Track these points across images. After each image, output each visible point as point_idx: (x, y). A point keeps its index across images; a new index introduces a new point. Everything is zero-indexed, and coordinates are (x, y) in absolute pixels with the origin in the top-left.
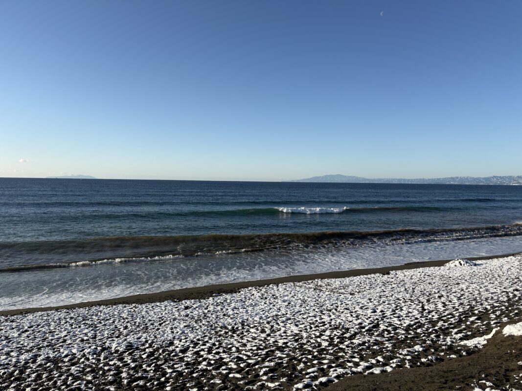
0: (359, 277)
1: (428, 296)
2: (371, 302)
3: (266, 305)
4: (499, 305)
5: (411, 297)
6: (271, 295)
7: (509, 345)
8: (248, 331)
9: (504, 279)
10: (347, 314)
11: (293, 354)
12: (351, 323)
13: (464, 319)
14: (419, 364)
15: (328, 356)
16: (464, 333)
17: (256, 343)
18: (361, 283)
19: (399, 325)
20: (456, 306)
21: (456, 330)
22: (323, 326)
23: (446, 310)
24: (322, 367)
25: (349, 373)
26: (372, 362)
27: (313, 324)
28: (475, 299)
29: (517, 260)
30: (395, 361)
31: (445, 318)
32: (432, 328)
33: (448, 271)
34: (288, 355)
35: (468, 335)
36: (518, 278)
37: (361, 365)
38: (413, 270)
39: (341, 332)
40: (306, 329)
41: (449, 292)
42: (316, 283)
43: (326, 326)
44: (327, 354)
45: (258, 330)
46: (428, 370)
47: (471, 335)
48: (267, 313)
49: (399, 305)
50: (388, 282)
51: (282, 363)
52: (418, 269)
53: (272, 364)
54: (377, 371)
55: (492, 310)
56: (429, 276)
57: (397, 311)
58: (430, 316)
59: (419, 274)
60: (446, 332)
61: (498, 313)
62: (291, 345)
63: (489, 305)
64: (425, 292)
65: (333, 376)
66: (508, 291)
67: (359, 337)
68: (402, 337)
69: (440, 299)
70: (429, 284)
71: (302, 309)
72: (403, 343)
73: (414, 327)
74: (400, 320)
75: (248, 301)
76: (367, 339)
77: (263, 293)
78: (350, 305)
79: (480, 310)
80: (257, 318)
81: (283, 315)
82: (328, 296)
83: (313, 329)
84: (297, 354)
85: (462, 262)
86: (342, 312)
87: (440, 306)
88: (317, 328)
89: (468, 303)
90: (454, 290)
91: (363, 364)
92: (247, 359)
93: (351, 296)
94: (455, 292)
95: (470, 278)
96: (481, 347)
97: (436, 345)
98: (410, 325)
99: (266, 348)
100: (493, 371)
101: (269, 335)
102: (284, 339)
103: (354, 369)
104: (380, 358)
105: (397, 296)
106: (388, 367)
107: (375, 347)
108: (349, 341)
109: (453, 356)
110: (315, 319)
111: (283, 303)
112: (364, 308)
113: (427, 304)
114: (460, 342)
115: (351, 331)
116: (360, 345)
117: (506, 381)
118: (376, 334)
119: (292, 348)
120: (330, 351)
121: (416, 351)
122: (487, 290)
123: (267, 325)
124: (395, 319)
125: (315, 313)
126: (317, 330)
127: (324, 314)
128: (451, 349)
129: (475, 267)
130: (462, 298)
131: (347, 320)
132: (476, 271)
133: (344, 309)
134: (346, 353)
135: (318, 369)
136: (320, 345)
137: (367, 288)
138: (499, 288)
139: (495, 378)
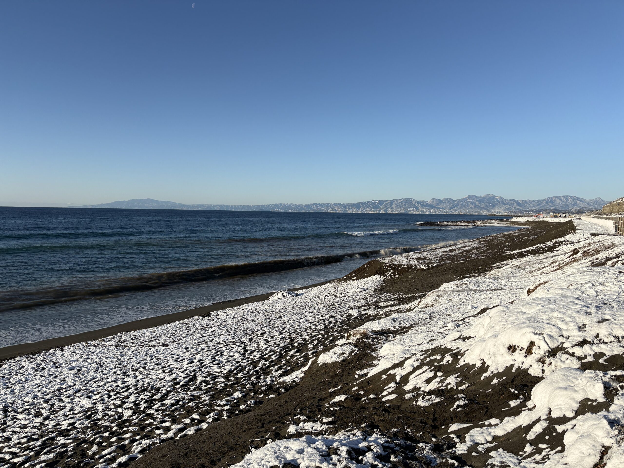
0: (174, 324)
1: (251, 335)
2: (188, 351)
3: (43, 378)
4: (316, 334)
5: (233, 338)
6: (51, 364)
7: (323, 374)
8: (14, 419)
9: (322, 307)
10: (158, 370)
11: (83, 436)
12: (162, 381)
13: (284, 354)
14: (237, 412)
15: (131, 428)
16: (284, 369)
17: (26, 433)
18: (176, 331)
19: (219, 373)
20: (278, 341)
21: (276, 367)
22: (126, 391)
23: (267, 347)
24: (122, 443)
25: (157, 443)
26: (186, 422)
27: (113, 390)
28: (295, 331)
29: (333, 287)
30: (212, 415)
31: (267, 356)
32: (254, 369)
33: (271, 305)
34: (75, 439)
35: (288, 370)
36: (333, 305)
37: (172, 429)
38: (236, 308)
39: (149, 394)
40: (103, 400)
41: (272, 327)
42: (118, 338)
43: (130, 391)
44: (130, 426)
45: (31, 414)
46: (246, 417)
47: (290, 369)
48: (45, 389)
49: (219, 349)
50: (208, 325)
51: (67, 451)
52: (241, 306)
53: (51, 456)
54: (190, 431)
55: (310, 341)
56: (252, 312)
57: (217, 358)
58: (252, 357)
59: (242, 312)
60: (266, 371)
61: (315, 342)
62: (79, 424)
63: (307, 335)
64: (248, 331)
65: (136, 451)
66: (324, 318)
67: (172, 396)
68: (221, 386)
69: (263, 336)
70: (253, 321)
71: (98, 375)
72: (222, 392)
73: (235, 372)
74: (220, 367)
75: (14, 376)
76: (181, 396)
77: (39, 362)
78: (162, 358)
79: (300, 342)
80: (29, 399)
81: (70, 387)
82: (134, 352)
83: (113, 397)
84: (88, 435)
85: (285, 294)
86: (152, 369)
87: (262, 343)
88: (118, 395)
89: (289, 336)
90: (276, 325)
91: (175, 427)
92: (12, 458)
93: (163, 348)
94: (277, 327)
95: (292, 309)
96: (299, 381)
97: (256, 387)
98: (230, 371)
99: (41, 436)
100: (307, 404)
101: (47, 418)
102: (71, 418)
103: (164, 437)
104: (195, 416)
105: (217, 340)
106: (203, 424)
107: (190, 404)
108: (160, 403)
109: (272, 396)
110: (115, 385)
111: (71, 372)
112: (179, 360)
113: (249, 343)
114: (279, 380)
115: (162, 390)
116: (172, 405)
117: (319, 412)
118: (192, 388)
119: (82, 429)
120: (133, 421)
121: (235, 399)
122: (306, 320)
123: (45, 405)
124: (215, 367)
125: (116, 376)
126: (118, 398)
127: (128, 376)
128: (270, 388)
129: (297, 298)
130: (284, 331)
131: (158, 378)
132: (297, 302)
133: (155, 365)
134: (154, 419)
135: (117, 447)
136: (121, 416)
137: (184, 335)
138: (317, 316)
139: (309, 410)
